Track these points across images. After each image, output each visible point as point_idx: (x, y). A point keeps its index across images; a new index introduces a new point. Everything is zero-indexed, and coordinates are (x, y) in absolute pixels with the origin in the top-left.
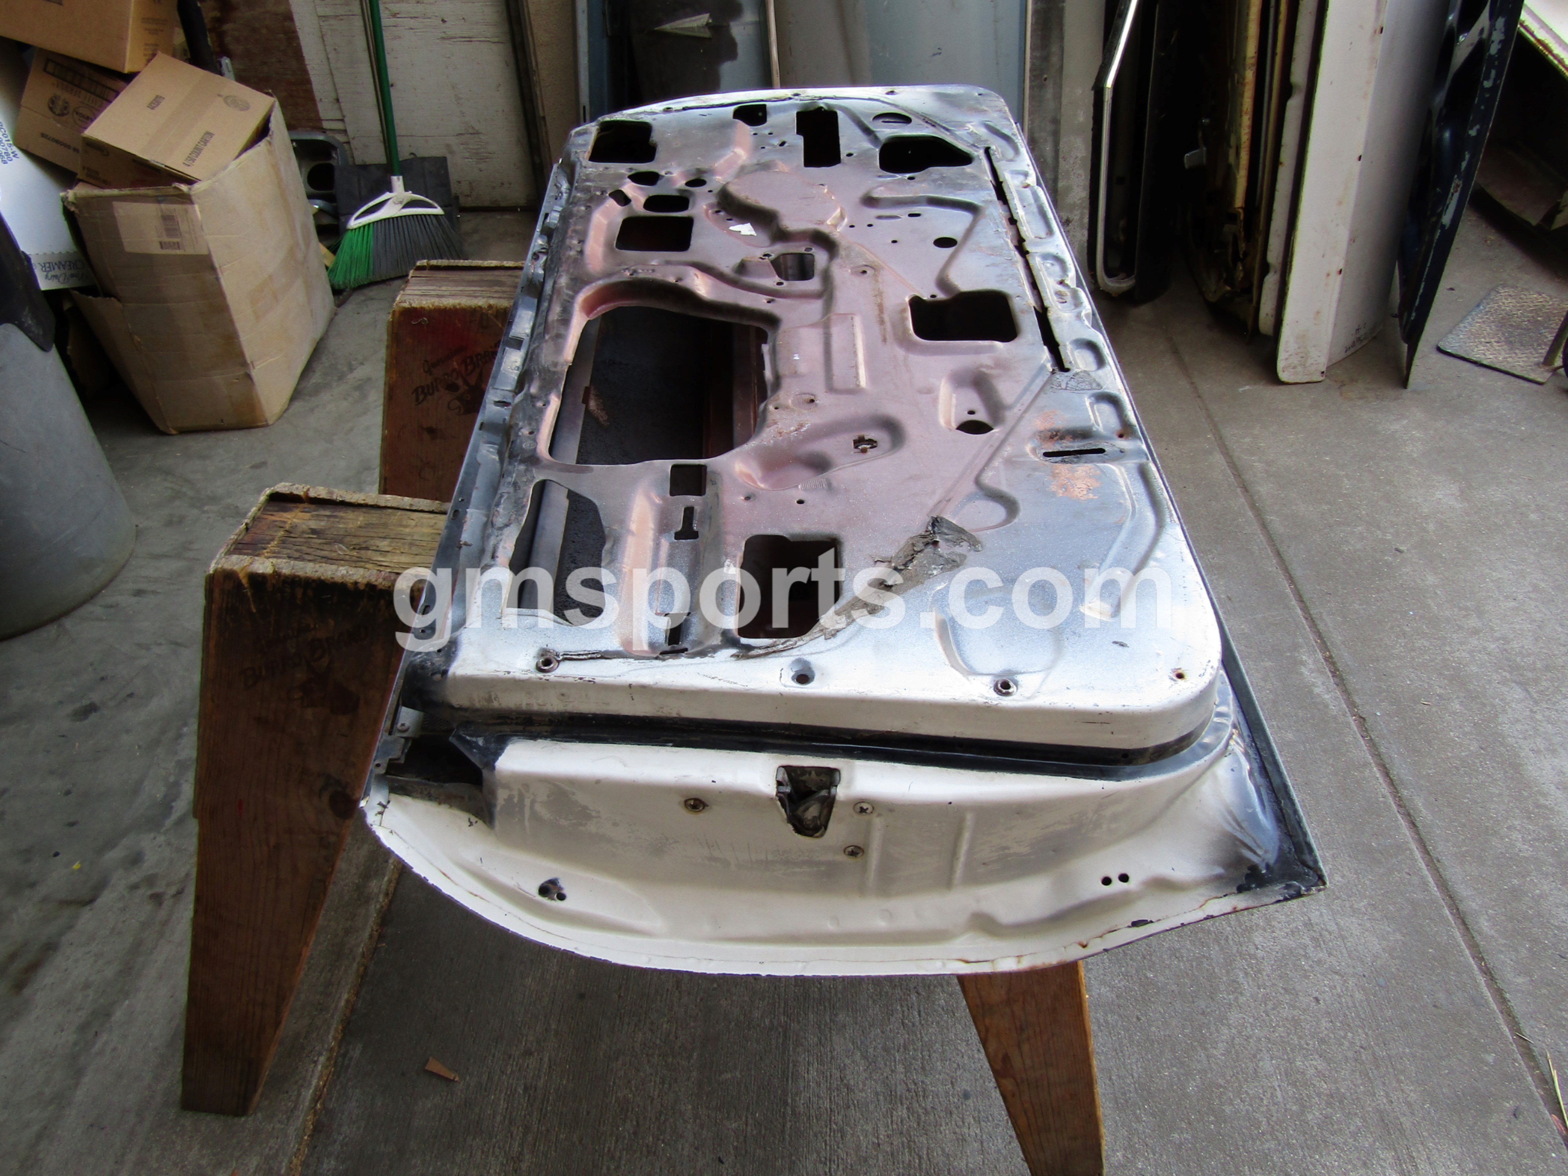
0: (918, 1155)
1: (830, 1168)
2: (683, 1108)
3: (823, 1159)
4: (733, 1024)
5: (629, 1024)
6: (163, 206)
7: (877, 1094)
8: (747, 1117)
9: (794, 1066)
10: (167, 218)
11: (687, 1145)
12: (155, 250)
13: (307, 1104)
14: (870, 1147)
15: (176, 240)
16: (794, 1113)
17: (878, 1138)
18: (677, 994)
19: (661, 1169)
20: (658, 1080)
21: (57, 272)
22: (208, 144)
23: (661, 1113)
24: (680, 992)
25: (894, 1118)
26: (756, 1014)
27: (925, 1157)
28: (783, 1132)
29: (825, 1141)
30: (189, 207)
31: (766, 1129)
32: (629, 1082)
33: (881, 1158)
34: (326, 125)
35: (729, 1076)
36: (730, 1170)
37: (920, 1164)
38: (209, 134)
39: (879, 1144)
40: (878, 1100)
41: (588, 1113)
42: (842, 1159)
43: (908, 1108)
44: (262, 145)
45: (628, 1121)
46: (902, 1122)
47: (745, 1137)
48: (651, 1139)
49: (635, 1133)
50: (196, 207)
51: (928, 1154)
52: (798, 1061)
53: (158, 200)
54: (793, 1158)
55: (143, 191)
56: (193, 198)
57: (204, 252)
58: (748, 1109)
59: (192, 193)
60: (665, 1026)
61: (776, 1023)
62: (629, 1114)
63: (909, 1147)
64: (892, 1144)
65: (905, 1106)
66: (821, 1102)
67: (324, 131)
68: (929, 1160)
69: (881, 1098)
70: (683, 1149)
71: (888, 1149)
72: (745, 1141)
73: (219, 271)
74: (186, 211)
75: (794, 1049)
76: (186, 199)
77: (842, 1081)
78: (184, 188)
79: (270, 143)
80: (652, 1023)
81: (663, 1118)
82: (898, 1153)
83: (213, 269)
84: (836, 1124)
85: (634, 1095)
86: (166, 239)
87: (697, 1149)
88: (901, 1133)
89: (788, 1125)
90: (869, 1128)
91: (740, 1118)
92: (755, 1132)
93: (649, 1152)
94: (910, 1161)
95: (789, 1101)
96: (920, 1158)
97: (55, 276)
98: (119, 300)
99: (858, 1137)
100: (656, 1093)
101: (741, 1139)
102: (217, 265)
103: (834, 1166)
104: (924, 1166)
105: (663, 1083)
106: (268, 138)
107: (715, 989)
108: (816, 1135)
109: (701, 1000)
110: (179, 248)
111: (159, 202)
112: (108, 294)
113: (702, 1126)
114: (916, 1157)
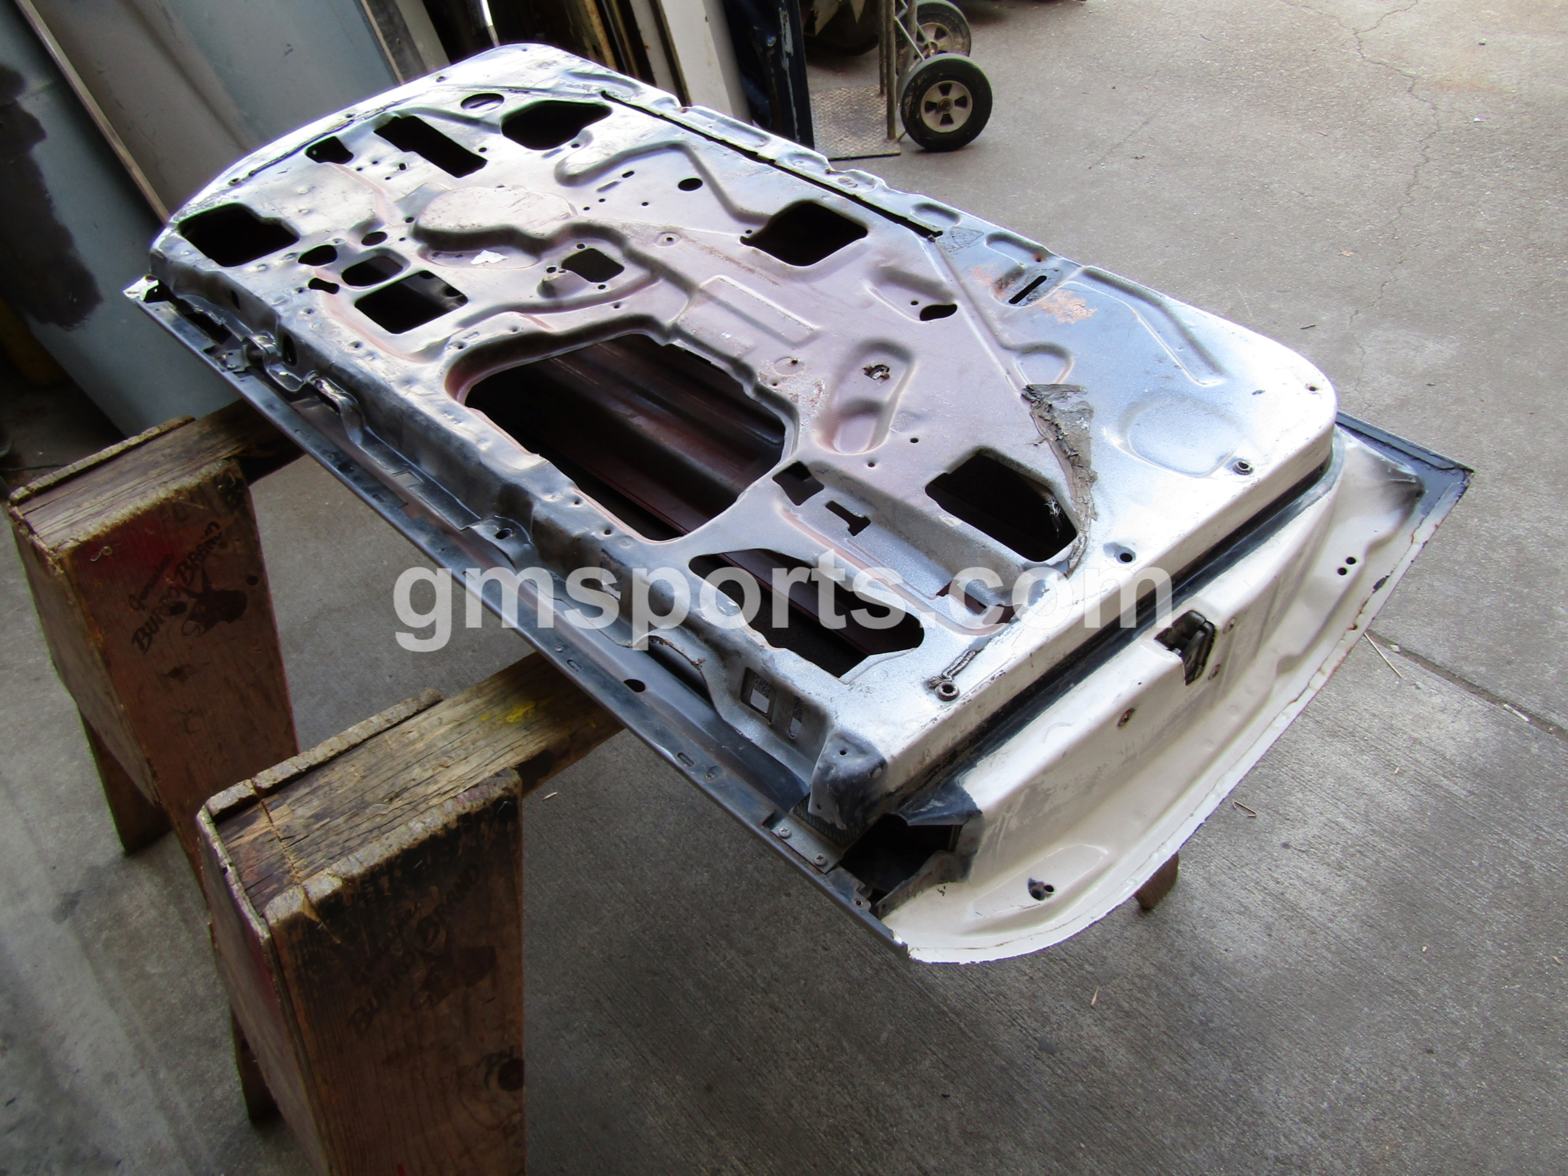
0: (1062, 960)
1: (1020, 1025)
2: (879, 1089)
3: (1009, 1024)
4: (847, 996)
5: (770, 1072)
8: (930, 1049)
9: (922, 982)
11: (911, 1111)
14: (1028, 985)
16: (958, 1014)
17: (1026, 974)
18: (781, 1015)
19: (912, 1146)
20: (839, 1089)
23: (867, 1109)
24: (782, 1012)
26: (855, 973)
27: (1067, 957)
28: (964, 1033)
29: (997, 1011)
31: (951, 1043)
32: (819, 1112)
33: (1042, 985)
35: (885, 1035)
36: (959, 1096)
39: (1031, 978)
41: (815, 1165)
45: (851, 1139)
47: (943, 1063)
48: (881, 1134)
49: (866, 1142)
51: (1066, 953)
52: (920, 978)
58: (924, 1043)
60: (799, 1046)
61: (876, 966)
62: (846, 1133)
63: (1051, 960)
64: (1039, 969)
66: (966, 989)
68: (1071, 956)
70: (911, 1116)
71: (1041, 974)
72: (947, 1066)
75: (909, 971)
80: (787, 1054)
81: (873, 1111)
82: (1048, 971)
84: (992, 992)
85: (834, 1118)
87: (920, 1106)
89: (962, 1025)
90: (1014, 973)
91: (926, 1053)
92: (946, 1053)
93: (889, 1144)
94: (1061, 969)
95: (945, 1009)
96: (1064, 960)
99: (1014, 986)
100: (849, 1099)
101: (942, 1066)
103: (1020, 1021)
104: (1072, 963)
105: (845, 1087)
107: (805, 985)
108: (987, 1014)
109: (804, 1002)
113: (907, 1087)
114: (1062, 962)
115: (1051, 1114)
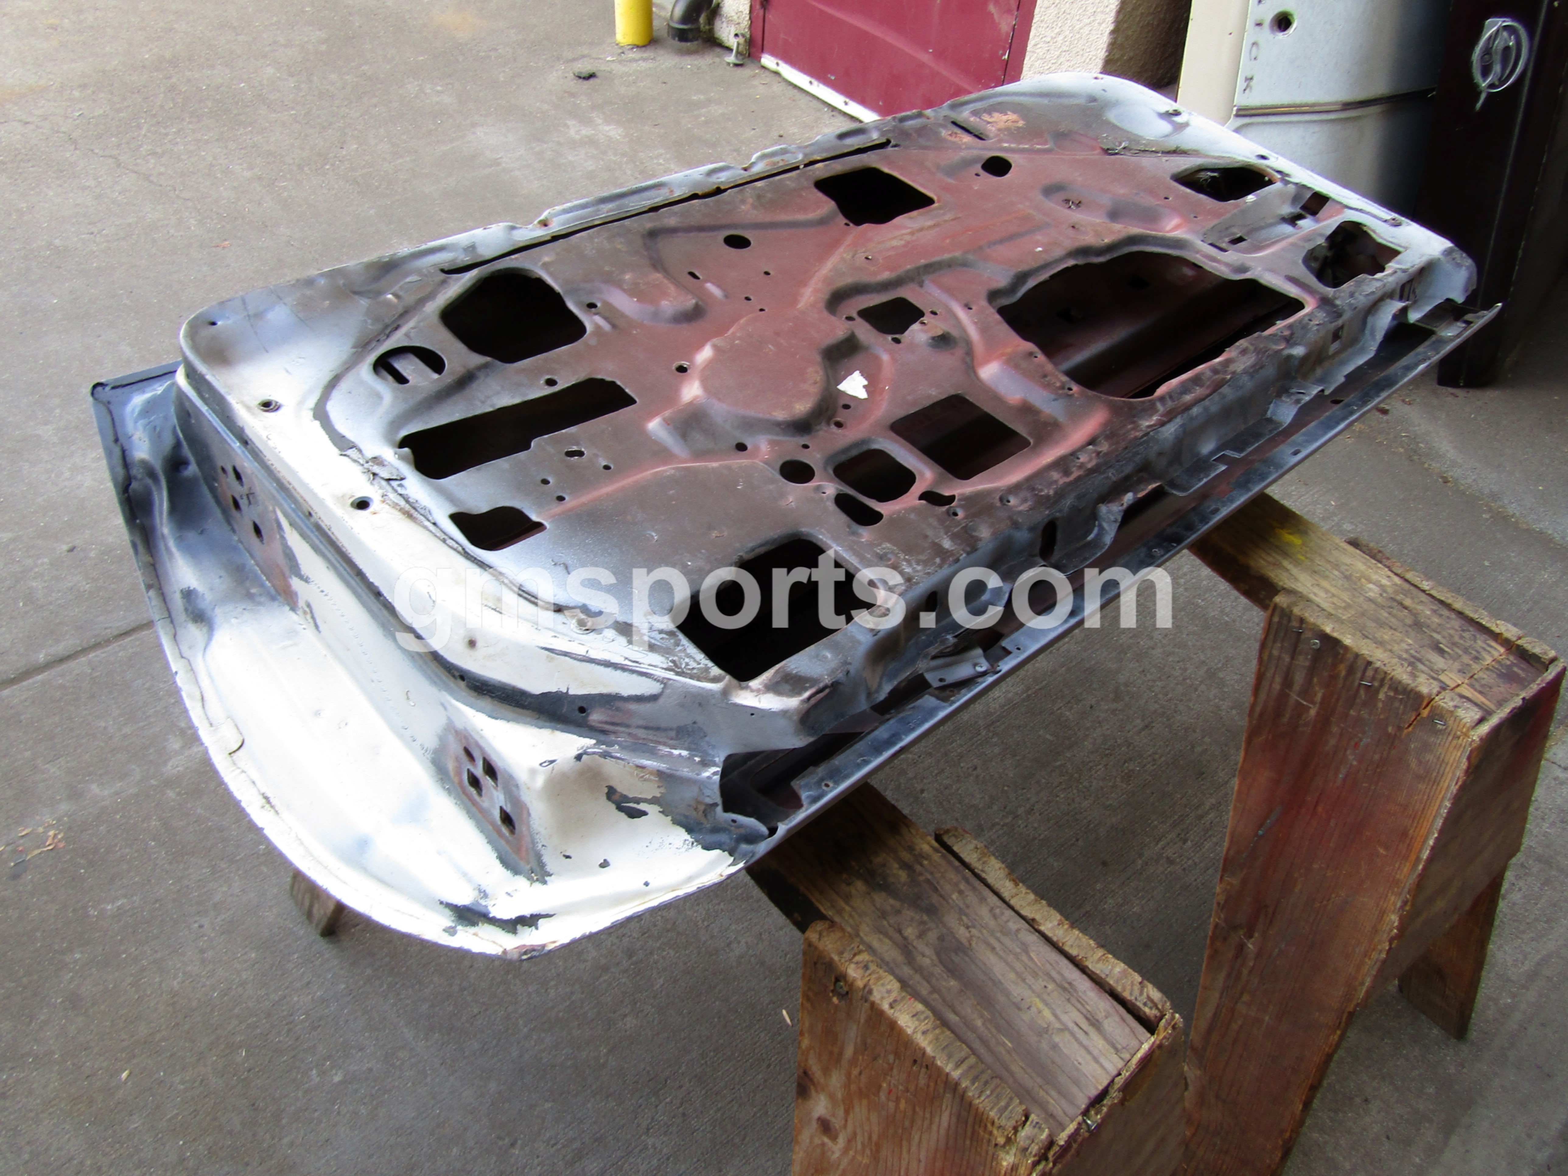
2: (1090, 746)
4: (1017, 758)
5: (1085, 818)
8: (1057, 710)
9: (1004, 706)
11: (1104, 728)
16: (1029, 688)
18: (1036, 807)
19: (1129, 731)
20: (1093, 772)
23: (1106, 755)
24: (1034, 806)
26: (997, 750)
31: (1051, 697)
32: (1113, 787)
35: (1048, 736)
36: (1090, 699)
45: (1130, 768)
47: (1067, 704)
48: (1123, 749)
49: (1131, 759)
58: (1053, 713)
60: (1062, 796)
61: (991, 734)
62: (1126, 771)
70: (1108, 729)
72: (1069, 702)
75: (995, 713)
80: (1069, 804)
81: (1107, 752)
85: (1115, 777)
87: (1100, 723)
91: (1061, 713)
92: (1059, 701)
93: (1129, 745)
100: (1101, 766)
101: (1069, 705)
105: (1091, 767)
107: (1008, 786)
109: (1024, 789)
113: (1088, 729)
115: (1097, 650)
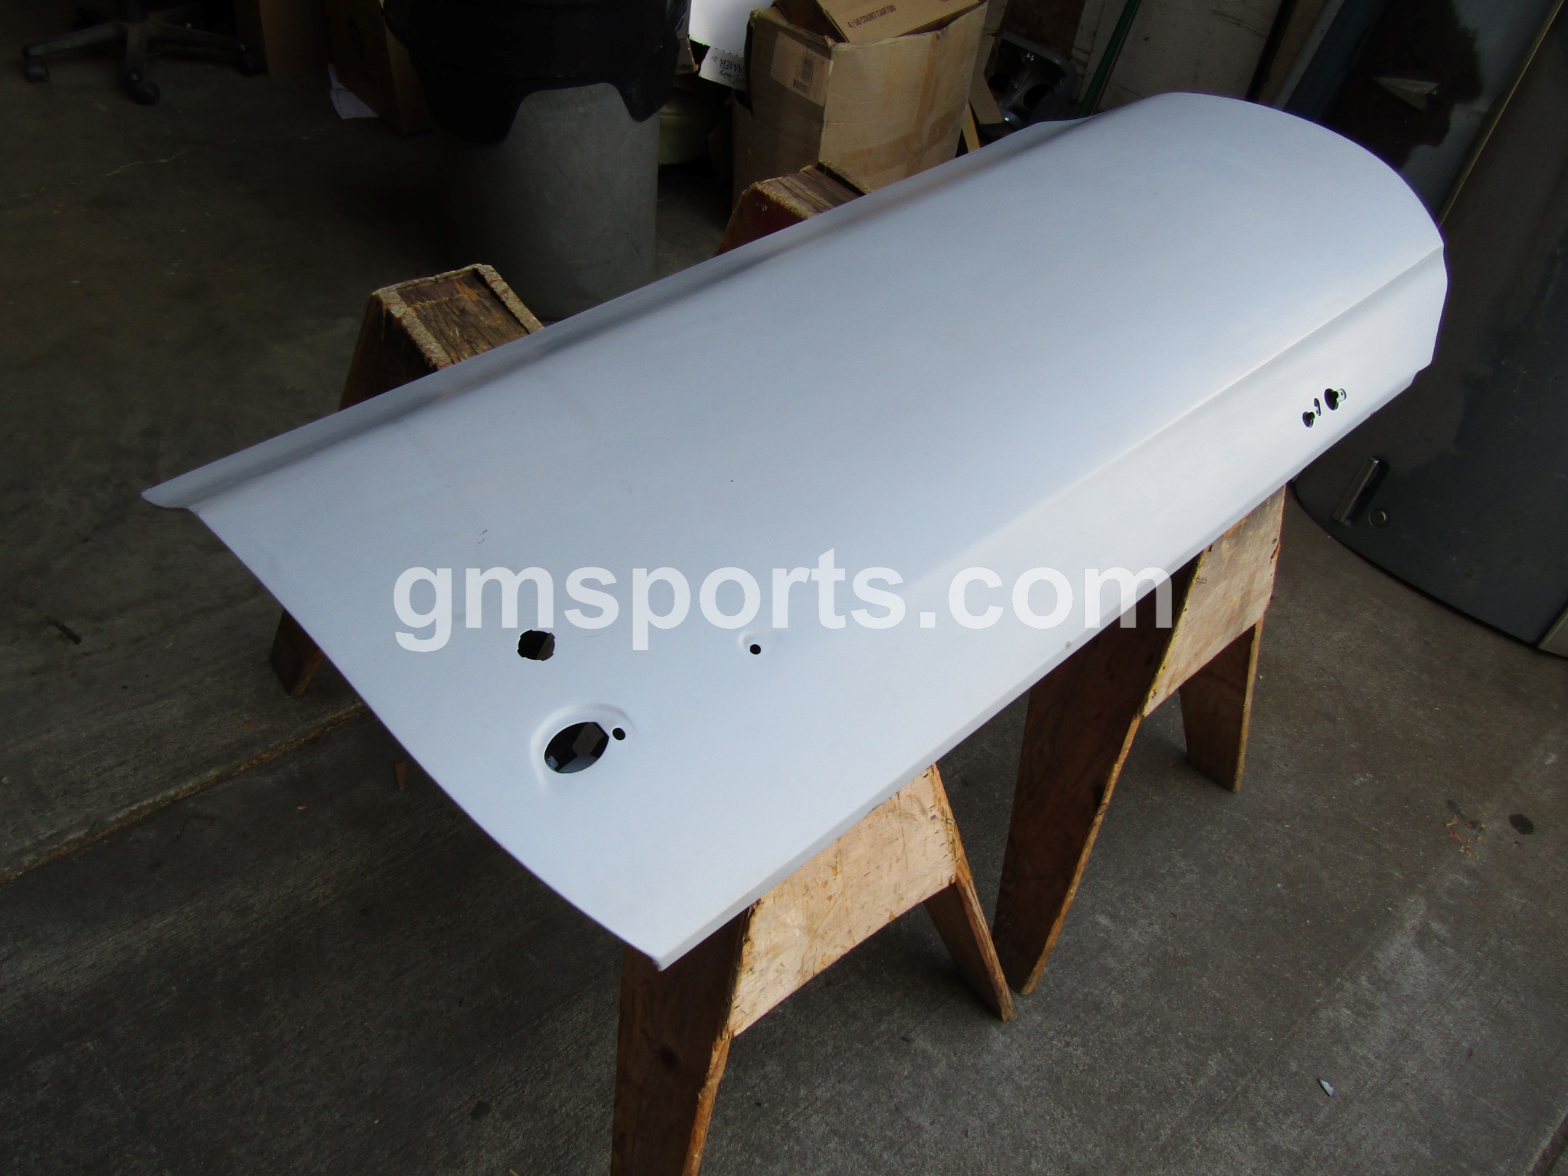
6: (810, 51)
7: (599, 1080)
10: (808, 63)
12: (789, 85)
13: (324, 721)
15: (805, 83)
21: (732, 72)
22: (884, 17)
25: (587, 1109)
30: (826, 60)
34: (1074, 52)
37: (561, 1157)
38: (892, 8)
40: (593, 1085)
42: (523, 1092)
43: (604, 1113)
44: (929, 36)
46: (588, 1117)
50: (832, 62)
53: (809, 44)
54: (499, 1054)
55: (802, 32)
56: (834, 56)
57: (822, 104)
59: (834, 49)
65: (603, 1110)
67: (1069, 57)
69: (597, 1086)
73: (825, 124)
74: (823, 63)
76: (827, 52)
77: (590, 1045)
78: (830, 42)
79: (938, 37)
83: (821, 121)
86: (800, 79)
88: (578, 1123)
97: (729, 75)
98: (752, 114)
102: (825, 119)
106: (939, 32)
110: (805, 92)
111: (808, 46)
112: (750, 107)
